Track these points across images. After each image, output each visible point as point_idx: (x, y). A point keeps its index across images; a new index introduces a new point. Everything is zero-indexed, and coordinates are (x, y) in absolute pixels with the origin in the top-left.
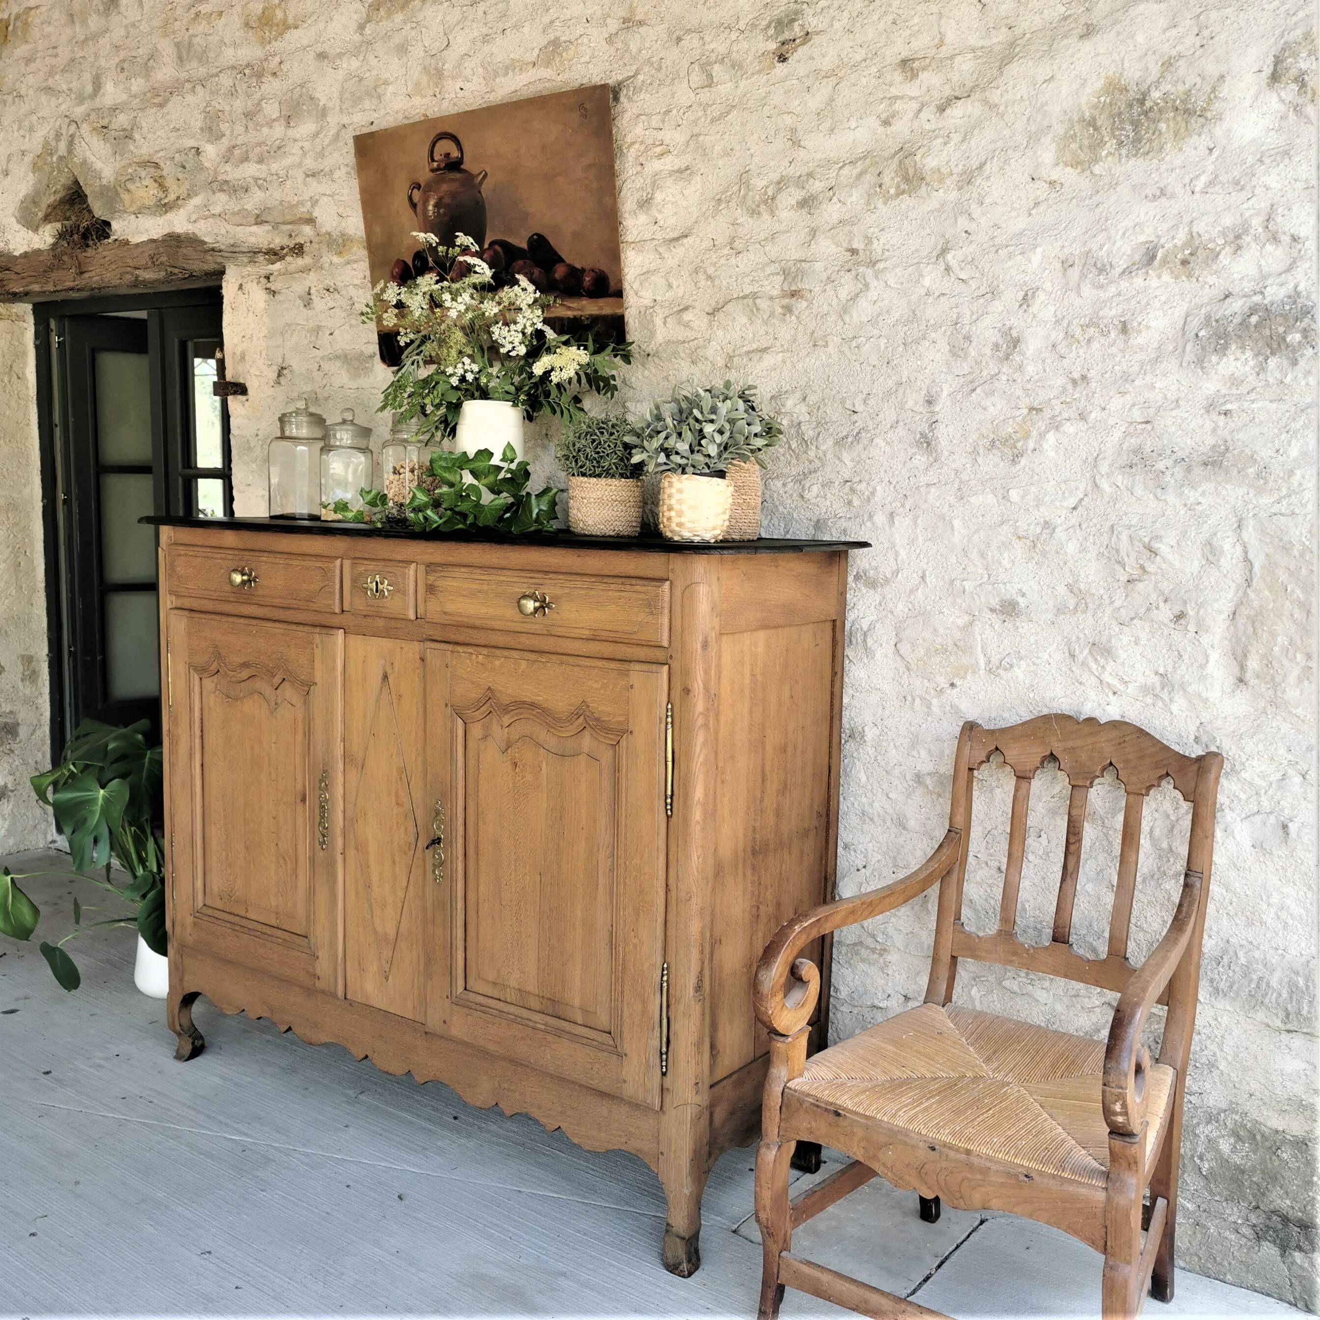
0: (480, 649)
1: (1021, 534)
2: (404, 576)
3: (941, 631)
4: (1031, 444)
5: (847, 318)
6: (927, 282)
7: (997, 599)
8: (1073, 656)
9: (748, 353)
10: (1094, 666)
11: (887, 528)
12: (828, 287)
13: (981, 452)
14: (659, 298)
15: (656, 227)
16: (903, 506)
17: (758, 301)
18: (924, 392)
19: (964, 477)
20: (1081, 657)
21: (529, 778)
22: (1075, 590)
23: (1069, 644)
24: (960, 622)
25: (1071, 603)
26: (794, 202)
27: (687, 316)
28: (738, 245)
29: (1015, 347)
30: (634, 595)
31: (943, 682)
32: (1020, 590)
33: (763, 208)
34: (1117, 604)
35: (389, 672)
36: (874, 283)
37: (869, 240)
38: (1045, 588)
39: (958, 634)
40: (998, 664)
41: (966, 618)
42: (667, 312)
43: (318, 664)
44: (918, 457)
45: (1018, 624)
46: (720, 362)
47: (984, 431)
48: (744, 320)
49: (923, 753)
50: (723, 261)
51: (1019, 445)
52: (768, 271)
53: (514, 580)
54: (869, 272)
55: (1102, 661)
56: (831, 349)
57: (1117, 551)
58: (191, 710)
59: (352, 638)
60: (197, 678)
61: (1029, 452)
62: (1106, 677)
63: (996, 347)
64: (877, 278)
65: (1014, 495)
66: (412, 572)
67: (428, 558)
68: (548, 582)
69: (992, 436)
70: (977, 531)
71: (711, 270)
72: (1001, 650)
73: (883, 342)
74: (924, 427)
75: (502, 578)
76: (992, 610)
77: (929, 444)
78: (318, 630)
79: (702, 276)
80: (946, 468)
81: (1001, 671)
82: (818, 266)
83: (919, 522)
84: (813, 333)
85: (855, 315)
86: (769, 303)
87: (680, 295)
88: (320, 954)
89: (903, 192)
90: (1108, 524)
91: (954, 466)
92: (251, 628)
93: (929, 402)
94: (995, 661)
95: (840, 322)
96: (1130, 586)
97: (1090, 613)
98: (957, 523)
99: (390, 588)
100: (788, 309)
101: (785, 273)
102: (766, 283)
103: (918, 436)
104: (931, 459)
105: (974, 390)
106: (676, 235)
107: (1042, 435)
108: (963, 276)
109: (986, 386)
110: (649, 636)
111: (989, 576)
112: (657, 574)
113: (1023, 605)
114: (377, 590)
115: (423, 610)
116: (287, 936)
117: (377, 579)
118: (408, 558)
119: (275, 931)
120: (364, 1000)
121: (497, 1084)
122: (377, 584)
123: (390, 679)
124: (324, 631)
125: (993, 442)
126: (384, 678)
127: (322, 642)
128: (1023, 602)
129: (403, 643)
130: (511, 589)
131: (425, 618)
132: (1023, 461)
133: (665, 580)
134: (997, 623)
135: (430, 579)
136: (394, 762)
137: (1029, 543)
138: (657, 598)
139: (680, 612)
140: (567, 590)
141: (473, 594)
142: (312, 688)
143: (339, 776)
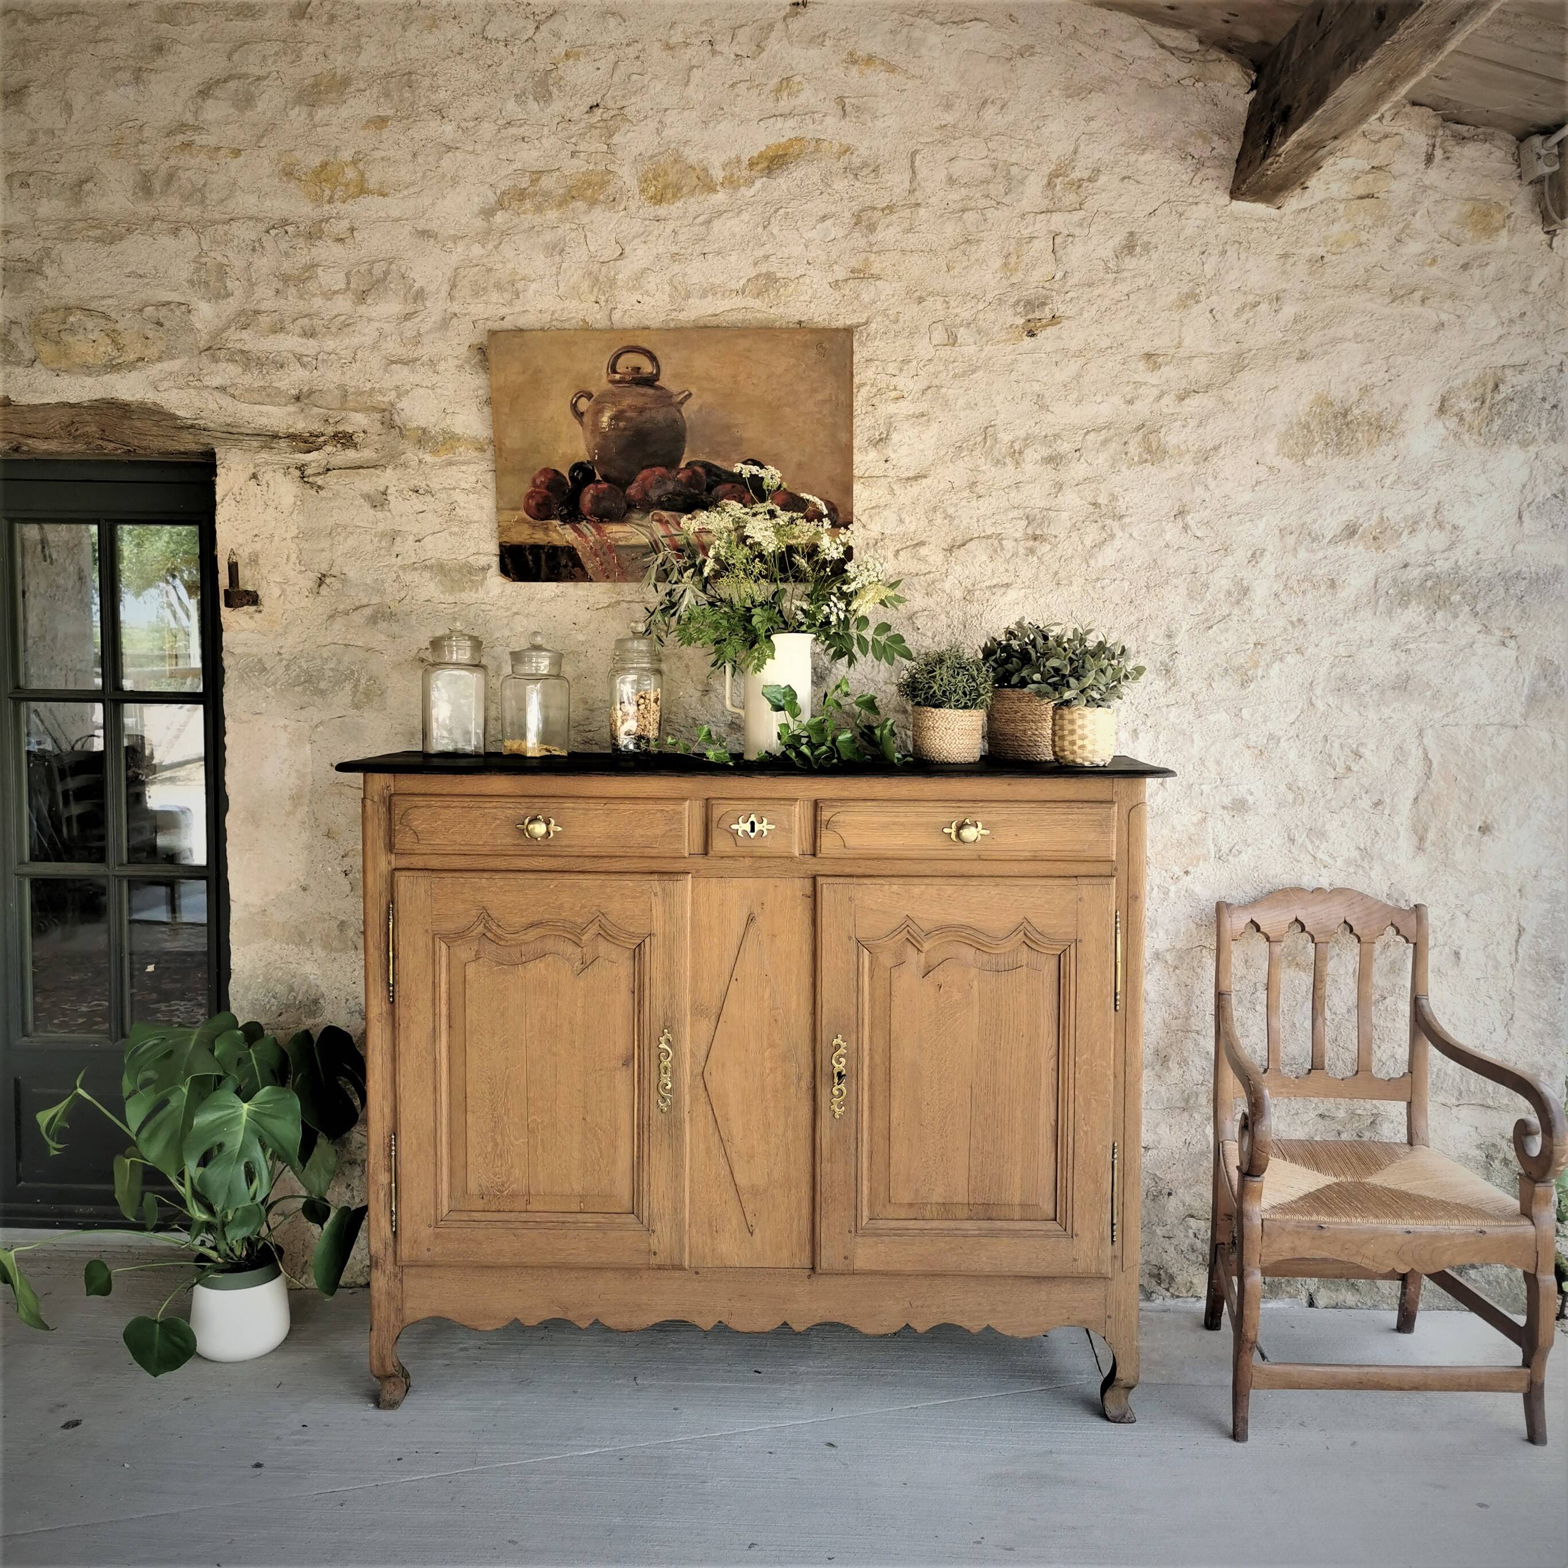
0: (893, 880)
1: (1251, 744)
2: (789, 815)
3: (1179, 828)
4: (1260, 673)
5: (1092, 562)
6: (1168, 537)
7: (1230, 798)
8: (1292, 841)
9: (989, 587)
10: (1310, 847)
12: (1073, 534)
13: (1215, 678)
14: (887, 532)
15: (887, 465)
16: (1144, 723)
17: (1004, 542)
18: (1164, 628)
19: (1200, 698)
20: (1300, 841)
21: (957, 996)
22: (1294, 788)
23: (1288, 830)
24: (1195, 820)
25: (1290, 797)
26: (1039, 458)
27: (923, 551)
28: (980, 489)
29: (1245, 594)
30: (1083, 817)
31: (1178, 871)
32: (1249, 790)
33: (1008, 460)
34: (1328, 797)
35: (757, 910)
36: (1119, 534)
37: (1114, 498)
38: (1269, 787)
39: (1192, 830)
40: (1227, 852)
41: (1200, 815)
42: (899, 546)
43: (658, 911)
44: (1157, 679)
45: (1246, 818)
46: (958, 594)
47: (1218, 661)
48: (984, 557)
49: (1162, 933)
50: (964, 503)
51: (1250, 673)
52: (1011, 515)
53: (938, 810)
54: (1116, 524)
55: (1317, 843)
56: (1075, 588)
57: (1330, 756)
58: (435, 985)
59: (702, 882)
60: (444, 947)
61: (1258, 678)
62: (1320, 855)
63: (1229, 593)
64: (1123, 530)
65: (1245, 713)
66: (796, 810)
67: (816, 794)
68: (979, 810)
69: (1225, 665)
70: (1213, 743)
71: (951, 510)
72: (1230, 840)
73: (1126, 584)
74: (1165, 657)
75: (922, 809)
76: (1224, 808)
77: (1168, 671)
78: (656, 877)
79: (939, 515)
80: (1183, 691)
81: (1230, 858)
82: (1064, 515)
84: (1056, 573)
85: (1100, 560)
86: (1014, 544)
87: (912, 530)
88: (658, 1227)
89: (1146, 461)
90: (1321, 735)
91: (1191, 690)
92: (546, 882)
93: (1169, 637)
94: (1225, 849)
95: (1084, 565)
96: (1337, 782)
97: (1306, 805)
98: (1196, 737)
99: (771, 827)
100: (1032, 551)
101: (1030, 520)
102: (1008, 525)
105: (1210, 627)
106: (911, 474)
107: (1268, 666)
108: (1199, 534)
109: (1222, 625)
110: (1100, 852)
111: (1222, 780)
112: (1100, 797)
113: (1251, 802)
114: (753, 830)
115: (807, 847)
116: (600, 1218)
117: (753, 818)
118: (788, 796)
119: (580, 1216)
120: (717, 1263)
121: (907, 1305)
122: (752, 824)
123: (759, 920)
124: (666, 877)
125: (1226, 670)
126: (751, 919)
127: (664, 890)
128: (1251, 799)
129: (777, 881)
130: (934, 819)
131: (814, 855)
132: (1253, 685)
133: (1112, 802)
134: (1227, 818)
135: (826, 815)
136: (766, 1004)
137: (1257, 752)
138: (1108, 818)
139: (1125, 829)
140: (1005, 817)
141: (885, 826)
142: (647, 940)
143: (688, 1029)
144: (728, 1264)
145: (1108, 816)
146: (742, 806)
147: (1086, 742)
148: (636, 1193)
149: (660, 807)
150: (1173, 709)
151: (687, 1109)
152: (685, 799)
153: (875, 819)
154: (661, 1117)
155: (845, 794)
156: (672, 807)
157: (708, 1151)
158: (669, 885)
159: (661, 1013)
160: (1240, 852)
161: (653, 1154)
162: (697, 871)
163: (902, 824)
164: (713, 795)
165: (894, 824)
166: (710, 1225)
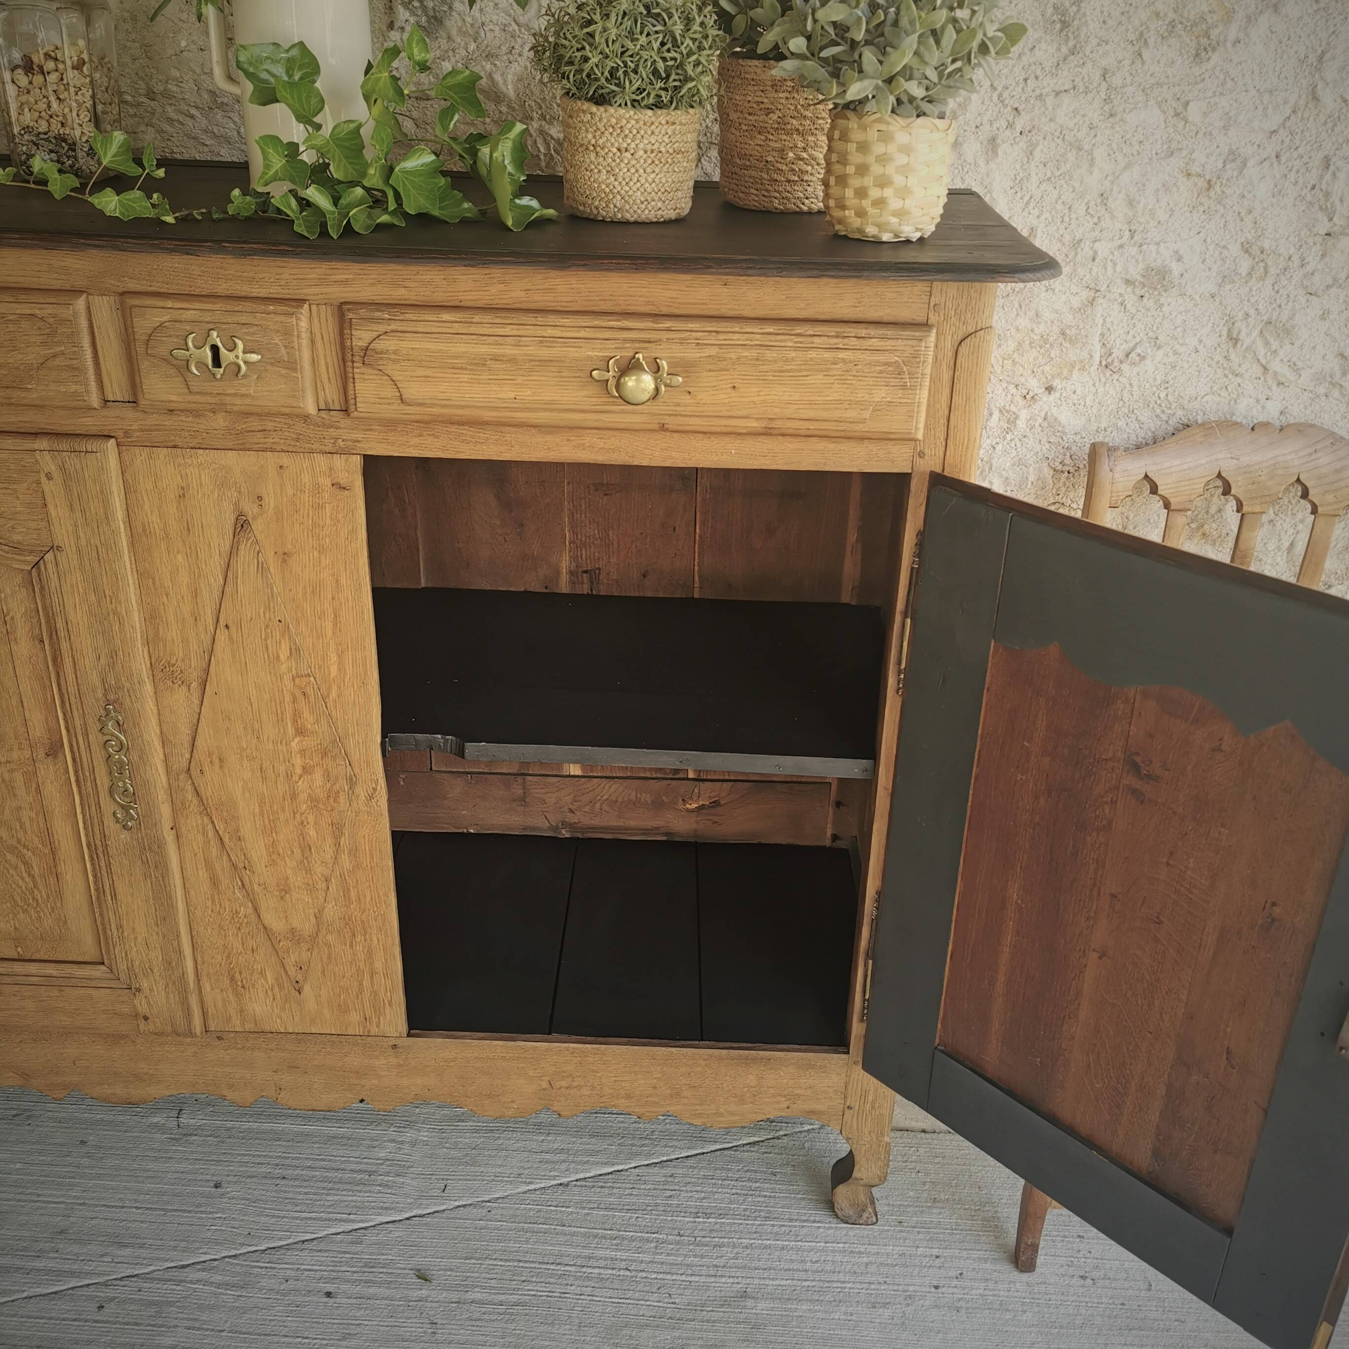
1: (1195, 169)
2: (287, 333)
3: (1047, 315)
4: (1232, 35)
7: (1141, 266)
8: (1235, 341)
10: (1261, 351)
11: (982, 163)
13: (1151, 42)
16: (1010, 126)
19: (1117, 81)
20: (1247, 342)
22: (1255, 250)
23: (1231, 322)
24: (1075, 302)
25: (1245, 265)
30: (867, 357)
31: (1035, 385)
32: (1176, 252)
34: (1309, 268)
35: (250, 509)
38: (1211, 248)
39: (1069, 319)
40: (1121, 356)
41: (1085, 294)
43: (58, 510)
44: (1043, 46)
45: (1162, 300)
51: (1214, 33)
53: (582, 333)
55: (1275, 345)
57: (1327, 195)
59: (140, 457)
61: (1229, 44)
62: (1276, 365)
65: (1194, 112)
66: (304, 324)
67: (340, 293)
68: (664, 336)
69: (1171, 15)
70: (1127, 167)
72: (1130, 336)
75: (550, 332)
76: (1128, 282)
77: (1065, 24)
78: (43, 444)
80: (1089, 65)
81: (1125, 367)
83: (1037, 153)
88: (144, 984)
90: (1321, 155)
91: (1104, 63)
94: (1118, 353)
96: (1330, 242)
97: (1270, 280)
99: (255, 357)
103: (1050, 11)
104: (1064, 50)
107: (1250, 20)
110: (893, 424)
111: (1132, 233)
112: (904, 314)
113: (1176, 273)
114: (217, 362)
115: (331, 394)
116: (51, 970)
117: (215, 338)
118: (285, 293)
119: (18, 968)
120: (249, 1027)
121: (545, 1085)
122: (215, 349)
123: (258, 526)
124: (64, 445)
125: (1172, 24)
126: (242, 525)
127: (63, 469)
128: (1176, 268)
129: (285, 460)
130: (573, 352)
131: (346, 411)
132: (1215, 58)
133: (925, 325)
134: (1131, 301)
135: (361, 336)
136: (284, 668)
137: (1202, 183)
138: (915, 358)
139: (946, 376)
140: (713, 351)
141: (478, 364)
142: (49, 557)
143: (150, 705)
144: (268, 1028)
145: (915, 356)
146: (191, 312)
147: (888, 192)
148: (101, 935)
149: (25, 309)
150: (1066, 99)
151: (166, 824)
152: (76, 292)
153: (461, 348)
154: (125, 836)
155: (399, 294)
156: (50, 310)
157: (215, 882)
158: (73, 462)
159: (95, 679)
160: (1143, 358)
161: (120, 887)
162: (127, 433)
163: (513, 360)
164: (133, 286)
165: (496, 358)
166: (232, 979)
